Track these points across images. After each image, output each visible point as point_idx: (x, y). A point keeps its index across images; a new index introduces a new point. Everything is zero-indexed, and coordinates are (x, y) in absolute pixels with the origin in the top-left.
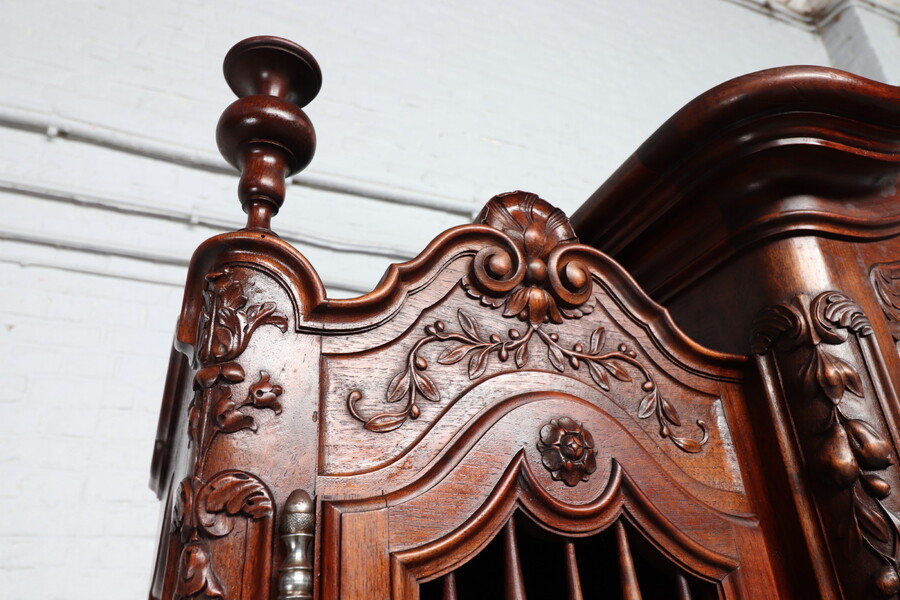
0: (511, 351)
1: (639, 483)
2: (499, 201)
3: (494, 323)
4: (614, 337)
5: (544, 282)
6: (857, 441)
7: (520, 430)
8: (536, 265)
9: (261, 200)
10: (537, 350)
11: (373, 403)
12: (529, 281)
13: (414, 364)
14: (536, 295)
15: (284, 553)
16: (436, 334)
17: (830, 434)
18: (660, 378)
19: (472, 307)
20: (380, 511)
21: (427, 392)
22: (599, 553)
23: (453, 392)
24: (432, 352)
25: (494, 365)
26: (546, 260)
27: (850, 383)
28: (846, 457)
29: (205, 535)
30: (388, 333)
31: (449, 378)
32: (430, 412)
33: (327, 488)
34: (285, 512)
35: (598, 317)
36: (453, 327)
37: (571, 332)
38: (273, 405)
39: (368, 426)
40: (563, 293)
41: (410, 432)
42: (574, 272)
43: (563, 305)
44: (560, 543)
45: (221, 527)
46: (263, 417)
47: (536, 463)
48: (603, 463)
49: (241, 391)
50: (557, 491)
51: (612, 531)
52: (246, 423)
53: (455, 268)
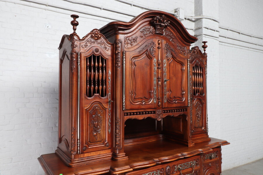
0: (94, 42)
1: (102, 53)
2: (94, 30)
3: (93, 40)
4: (103, 41)
5: (97, 37)
6: (118, 51)
7: (94, 49)
8: (96, 35)
9: (75, 29)
10: (96, 42)
11: (83, 46)
12: (96, 37)
13: (86, 43)
14: (96, 38)
15: (78, 55)
16: (88, 41)
17: (116, 50)
18: (106, 45)
19: (91, 39)
20: (84, 53)
21: (87, 46)
22: (98, 57)
23: (89, 45)
24: (88, 43)
25: (92, 44)
26: (97, 35)
27: (119, 47)
28: (117, 52)
29: (73, 54)
30: (84, 41)
31: (89, 44)
32: (87, 47)
33: (80, 52)
34: (78, 53)
35: (101, 40)
36: (89, 41)
37: (99, 41)
38: (77, 46)
39: (83, 48)
40: (98, 38)
41: (86, 48)
42: (100, 36)
43: (98, 39)
44: (96, 56)
45: (74, 53)
46: (76, 47)
47: (94, 51)
48: (99, 51)
49: (75, 45)
50: (96, 53)
51: (99, 56)
52: (75, 47)
53: (90, 36)
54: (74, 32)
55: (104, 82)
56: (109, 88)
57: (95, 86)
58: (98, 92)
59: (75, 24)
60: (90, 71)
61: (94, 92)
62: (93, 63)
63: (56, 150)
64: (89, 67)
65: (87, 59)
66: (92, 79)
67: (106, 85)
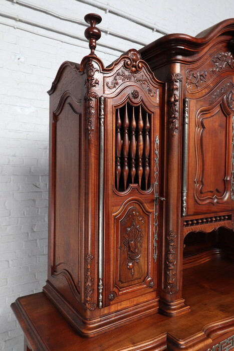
0: (129, 78)
1: (144, 100)
2: (130, 51)
3: (127, 73)
4: (145, 77)
5: (135, 66)
6: (175, 98)
7: (129, 91)
8: (134, 63)
9: (92, 47)
10: (133, 78)
11: (110, 85)
12: (133, 66)
13: (115, 79)
14: (134, 69)
15: (100, 103)
16: (118, 74)
17: (172, 96)
18: (150, 85)
19: (123, 70)
20: (112, 99)
21: (117, 83)
22: (137, 109)
23: (120, 84)
24: (118, 77)
25: (126, 80)
26: (136, 63)
27: (177, 89)
28: (173, 100)
30: (112, 74)
31: (120, 82)
32: (117, 87)
33: (105, 96)
34: (100, 98)
35: (143, 73)
36: (121, 73)
37: (138, 76)
38: (98, 84)
39: (109, 88)
40: (138, 69)
41: (114, 89)
42: (140, 65)
43: (137, 71)
44: (132, 107)
45: (93, 99)
46: (97, 85)
47: (131, 96)
48: (140, 97)
49: (94, 81)
50: (133, 100)
51: (139, 106)
52: (95, 86)
53: (122, 63)
54: (92, 53)
55: (146, 160)
56: (156, 174)
57: (130, 168)
58: (136, 181)
59: (92, 36)
60: (123, 138)
61: (129, 182)
62: (127, 121)
63: (44, 287)
64: (121, 129)
65: (117, 110)
66: (126, 154)
67: (150, 166)
